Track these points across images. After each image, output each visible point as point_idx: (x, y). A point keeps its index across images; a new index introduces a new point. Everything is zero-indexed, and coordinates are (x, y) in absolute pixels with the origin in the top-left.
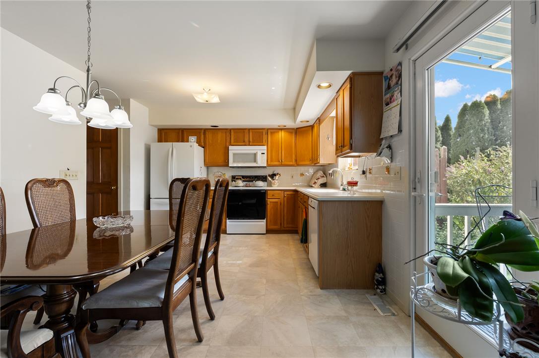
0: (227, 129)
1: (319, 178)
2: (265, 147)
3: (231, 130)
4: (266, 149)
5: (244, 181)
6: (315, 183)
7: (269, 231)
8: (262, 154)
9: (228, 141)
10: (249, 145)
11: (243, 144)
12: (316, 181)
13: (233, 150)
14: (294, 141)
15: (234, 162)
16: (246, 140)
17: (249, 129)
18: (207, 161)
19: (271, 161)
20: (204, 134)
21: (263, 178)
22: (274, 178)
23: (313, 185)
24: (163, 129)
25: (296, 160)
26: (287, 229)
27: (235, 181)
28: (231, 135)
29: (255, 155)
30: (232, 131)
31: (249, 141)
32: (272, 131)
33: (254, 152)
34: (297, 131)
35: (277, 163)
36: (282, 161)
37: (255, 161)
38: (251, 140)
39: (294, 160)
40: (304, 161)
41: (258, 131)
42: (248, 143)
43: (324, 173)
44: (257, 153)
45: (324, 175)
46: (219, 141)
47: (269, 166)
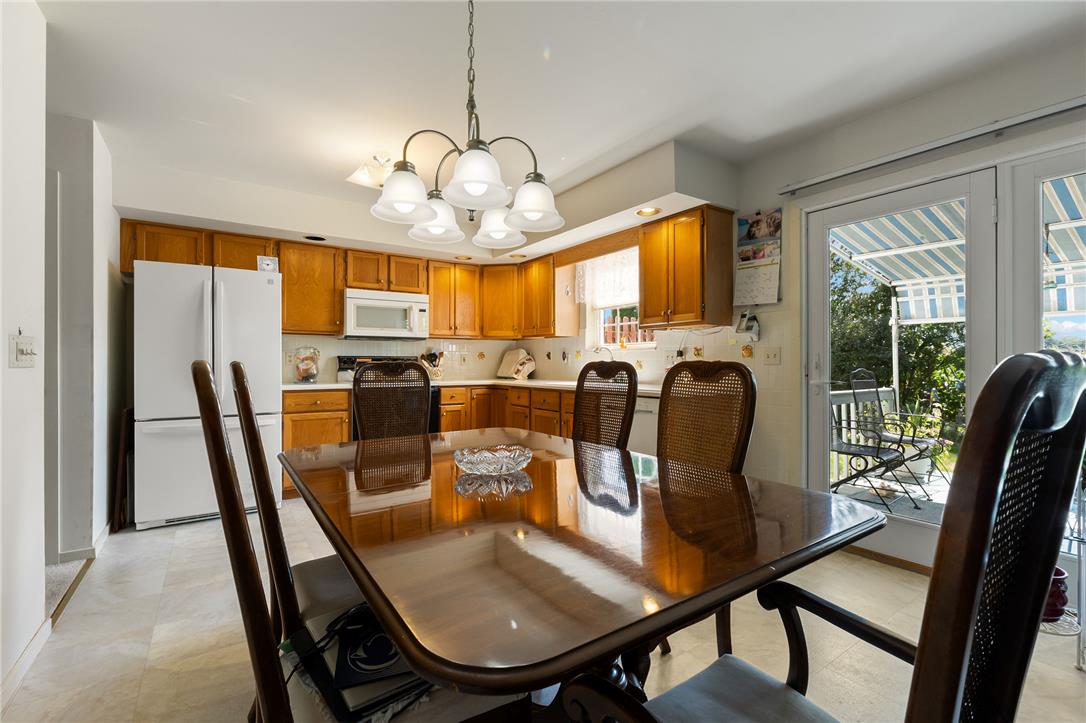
0: (337, 249)
1: (524, 363)
2: (424, 298)
3: (346, 251)
4: (427, 301)
6: (517, 372)
8: (421, 311)
9: (341, 275)
10: (389, 290)
11: (377, 286)
12: (520, 368)
13: (355, 298)
14: (476, 289)
15: (359, 325)
16: (383, 277)
17: (389, 256)
19: (437, 328)
20: (278, 252)
22: (435, 363)
23: (515, 376)
25: (482, 329)
28: (346, 262)
29: (406, 312)
30: (349, 254)
31: (389, 282)
32: (437, 264)
33: (405, 305)
34: (484, 271)
35: (447, 332)
36: (455, 328)
37: (406, 326)
38: (393, 278)
39: (477, 327)
40: (501, 329)
41: (409, 261)
42: (386, 286)
43: (529, 354)
44: (410, 308)
45: (531, 356)
46: (317, 274)
47: (432, 337)
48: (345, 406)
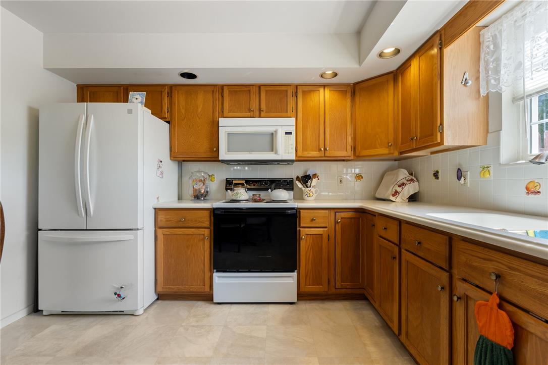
0: (215, 86)
1: (404, 184)
2: (292, 121)
3: (222, 87)
4: (294, 124)
5: (249, 189)
6: (396, 193)
7: (303, 296)
8: (287, 133)
9: (218, 109)
10: (260, 117)
11: (249, 114)
12: (399, 189)
13: (228, 126)
14: (348, 109)
15: (229, 150)
16: (255, 106)
17: (260, 87)
18: (176, 149)
19: (304, 149)
20: (170, 95)
21: (287, 184)
22: (309, 184)
23: (392, 199)
24: (87, 86)
25: (354, 149)
26: (343, 291)
27: (231, 189)
28: (223, 98)
29: (272, 135)
30: (225, 89)
31: (260, 110)
32: (306, 89)
33: (272, 129)
34: (357, 88)
35: (314, 154)
36: (325, 149)
37: (272, 148)
38: (263, 107)
39: (349, 148)
40: (375, 148)
41: (277, 88)
42: (257, 114)
43: (411, 174)
44: (276, 132)
45: (413, 176)
46: (200, 110)
47: (299, 160)
48: (207, 224)
